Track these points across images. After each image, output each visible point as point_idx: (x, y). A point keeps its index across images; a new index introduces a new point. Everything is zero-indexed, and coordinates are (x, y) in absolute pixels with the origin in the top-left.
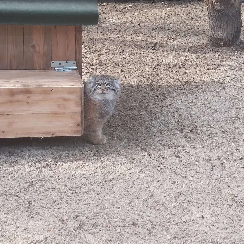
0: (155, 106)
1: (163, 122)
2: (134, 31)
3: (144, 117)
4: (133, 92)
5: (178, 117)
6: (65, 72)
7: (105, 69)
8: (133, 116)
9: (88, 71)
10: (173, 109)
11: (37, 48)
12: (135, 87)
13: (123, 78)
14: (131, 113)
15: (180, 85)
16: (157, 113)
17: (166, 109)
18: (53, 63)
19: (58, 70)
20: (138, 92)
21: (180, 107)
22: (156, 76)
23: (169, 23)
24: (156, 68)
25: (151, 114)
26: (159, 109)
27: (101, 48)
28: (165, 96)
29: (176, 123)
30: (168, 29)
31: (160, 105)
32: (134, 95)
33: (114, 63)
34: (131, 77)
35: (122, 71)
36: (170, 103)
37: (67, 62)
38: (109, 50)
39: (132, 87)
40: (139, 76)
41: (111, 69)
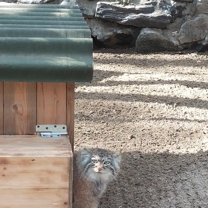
0: (167, 182)
1: (174, 201)
2: (152, 89)
3: (151, 194)
4: (142, 163)
5: (194, 196)
6: (52, 138)
7: (113, 134)
8: (138, 194)
9: (91, 137)
10: (188, 185)
11: (20, 109)
12: (145, 157)
13: (133, 146)
14: (136, 190)
15: (202, 155)
16: (169, 191)
17: (179, 185)
18: (38, 127)
19: (44, 136)
20: (149, 164)
21: (197, 183)
22: (173, 145)
23: (197, 78)
24: (175, 133)
25: (161, 191)
26: (171, 185)
27: (110, 109)
28: (181, 169)
29: (190, 203)
30: (195, 86)
31: (174, 180)
32: (143, 167)
33: (124, 127)
34: (142, 145)
35: (132, 137)
36: (186, 178)
37: (55, 126)
38: (120, 111)
39: (142, 157)
40: (152, 144)
41: (119, 135)
